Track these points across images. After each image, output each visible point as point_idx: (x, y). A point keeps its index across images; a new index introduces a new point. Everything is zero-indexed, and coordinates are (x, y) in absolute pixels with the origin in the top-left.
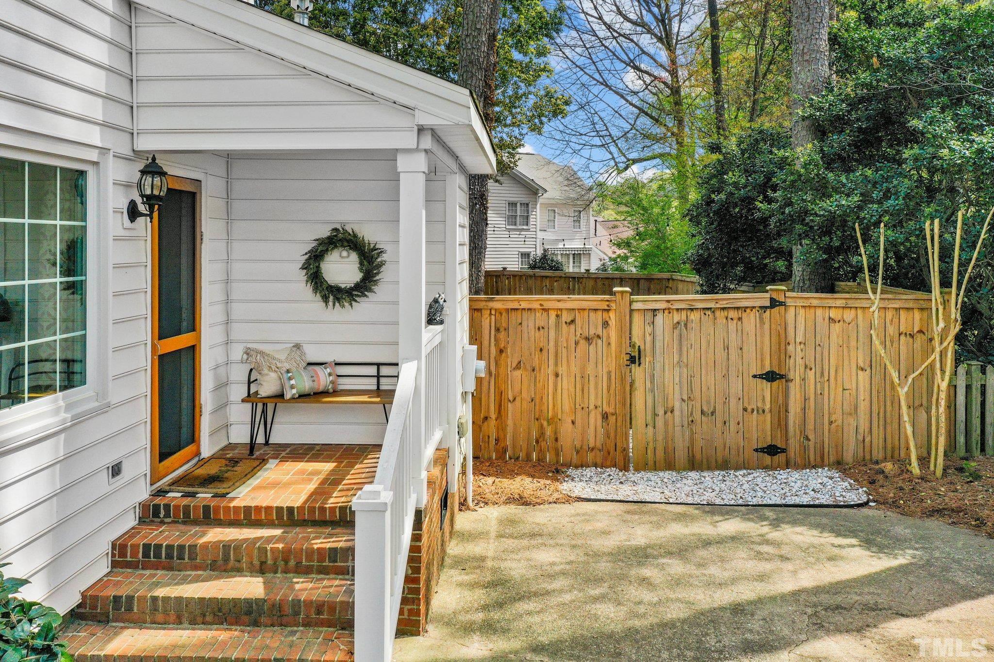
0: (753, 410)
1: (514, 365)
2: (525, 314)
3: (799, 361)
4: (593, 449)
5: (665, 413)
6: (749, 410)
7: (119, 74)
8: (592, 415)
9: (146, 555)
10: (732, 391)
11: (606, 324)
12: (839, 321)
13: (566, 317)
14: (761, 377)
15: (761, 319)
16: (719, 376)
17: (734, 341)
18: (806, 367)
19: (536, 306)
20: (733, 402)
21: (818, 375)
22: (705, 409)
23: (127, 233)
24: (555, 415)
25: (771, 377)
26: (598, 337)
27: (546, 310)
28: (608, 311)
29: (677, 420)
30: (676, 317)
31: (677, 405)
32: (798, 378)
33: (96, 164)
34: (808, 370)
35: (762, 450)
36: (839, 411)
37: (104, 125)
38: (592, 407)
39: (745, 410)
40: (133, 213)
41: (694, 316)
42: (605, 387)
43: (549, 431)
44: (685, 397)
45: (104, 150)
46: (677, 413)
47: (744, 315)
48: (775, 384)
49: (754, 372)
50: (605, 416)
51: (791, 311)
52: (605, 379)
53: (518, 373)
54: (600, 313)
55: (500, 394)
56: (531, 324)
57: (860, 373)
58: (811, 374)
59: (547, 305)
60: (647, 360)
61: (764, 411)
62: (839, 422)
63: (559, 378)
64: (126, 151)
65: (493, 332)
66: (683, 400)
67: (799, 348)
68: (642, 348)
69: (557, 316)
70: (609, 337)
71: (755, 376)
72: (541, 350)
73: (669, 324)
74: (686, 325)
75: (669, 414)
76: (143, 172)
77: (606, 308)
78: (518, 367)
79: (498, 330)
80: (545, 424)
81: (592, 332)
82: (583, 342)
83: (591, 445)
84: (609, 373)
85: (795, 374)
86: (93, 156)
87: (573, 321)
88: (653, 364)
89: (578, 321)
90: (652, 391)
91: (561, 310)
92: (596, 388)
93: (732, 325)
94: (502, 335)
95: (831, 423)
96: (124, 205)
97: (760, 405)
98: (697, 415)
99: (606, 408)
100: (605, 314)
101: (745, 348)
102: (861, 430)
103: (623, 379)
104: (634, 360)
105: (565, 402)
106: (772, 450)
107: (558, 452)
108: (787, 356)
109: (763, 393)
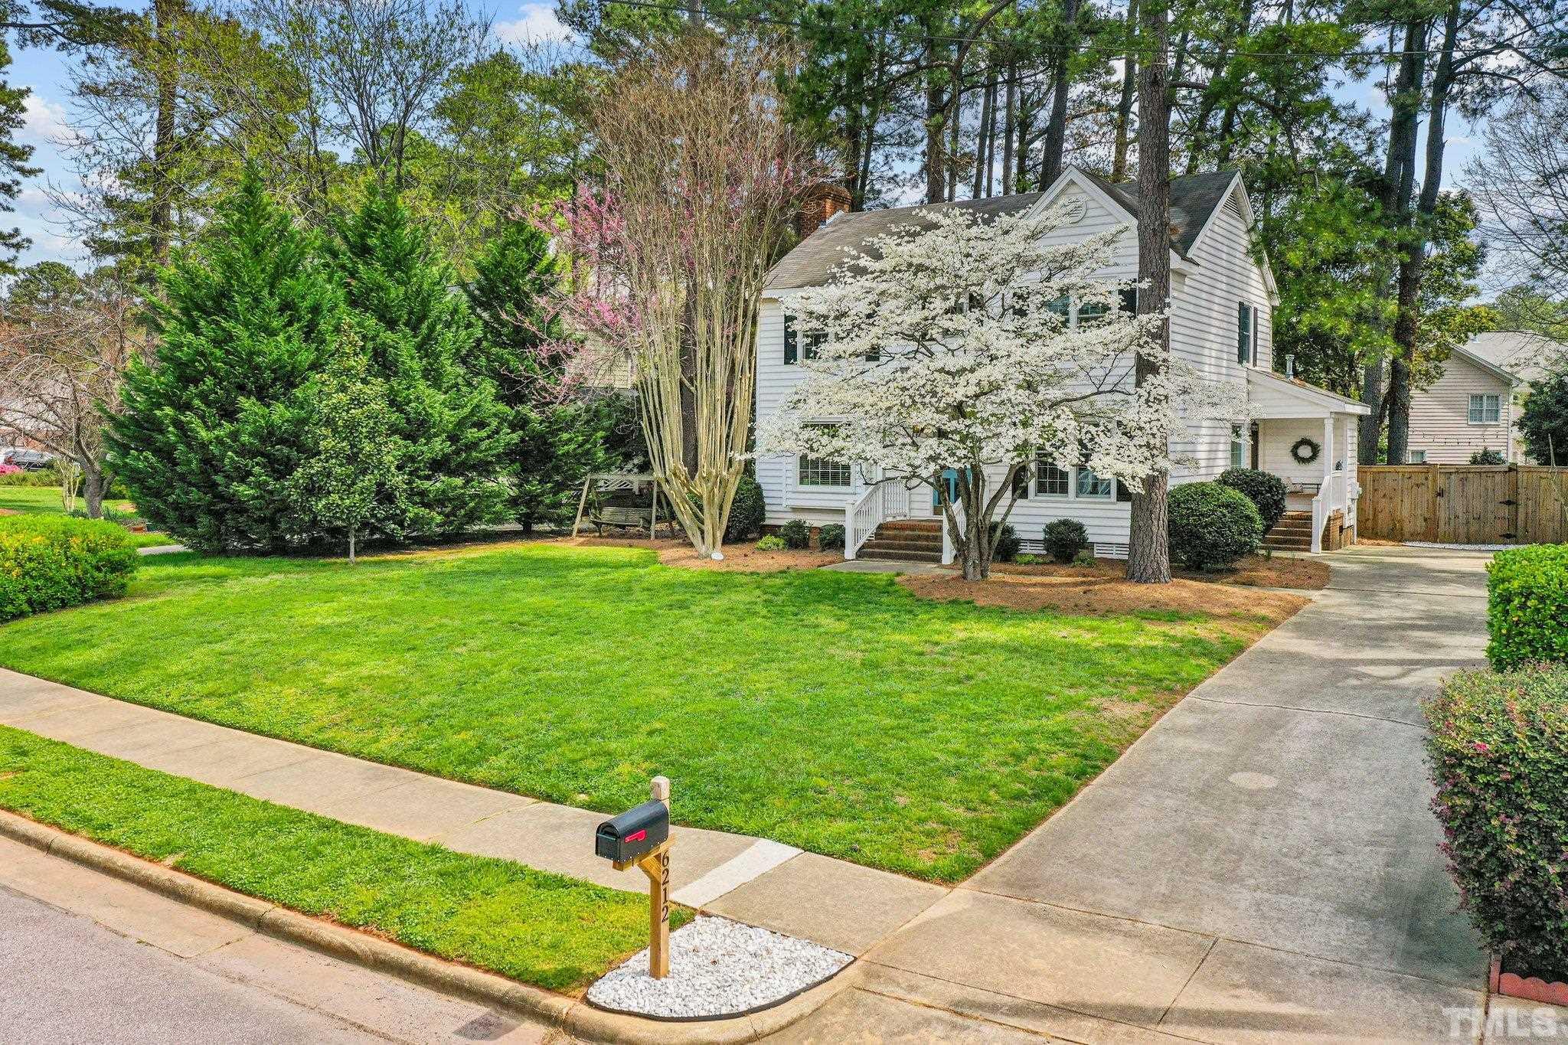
0: (1499, 518)
3: (1524, 496)
4: (1420, 533)
5: (1455, 519)
6: (1497, 518)
8: (1419, 519)
10: (1489, 508)
12: (1545, 478)
14: (1504, 503)
16: (1482, 502)
17: (1490, 486)
18: (1528, 499)
20: (1489, 514)
21: (1534, 502)
22: (1475, 517)
24: (1401, 519)
25: (1509, 503)
26: (1423, 484)
27: (1398, 472)
28: (1428, 473)
29: (1461, 521)
30: (1461, 476)
31: (1461, 515)
32: (1523, 504)
35: (1503, 535)
38: (1419, 515)
39: (1495, 517)
41: (1470, 476)
42: (1426, 505)
43: (1398, 525)
44: (1465, 511)
46: (1461, 518)
48: (1511, 506)
49: (1500, 500)
50: (1426, 520)
51: (1520, 474)
52: (1426, 503)
53: (1383, 500)
54: (1424, 474)
57: (1556, 502)
58: (1530, 502)
60: (1446, 494)
61: (1505, 518)
63: (1403, 502)
66: (1464, 513)
67: (1524, 490)
68: (1444, 489)
70: (1428, 484)
71: (1500, 502)
74: (1466, 479)
75: (1457, 519)
77: (1426, 471)
78: (1384, 497)
80: (1396, 522)
81: (1420, 482)
82: (1415, 487)
83: (1419, 530)
84: (1428, 500)
85: (1522, 502)
87: (1410, 477)
88: (1449, 496)
89: (1413, 477)
90: (1449, 508)
91: (1405, 472)
92: (1421, 507)
93: (1489, 480)
94: (1376, 483)
97: (1503, 515)
98: (1471, 519)
99: (1426, 516)
100: (1426, 474)
101: (1496, 489)
103: (1434, 503)
104: (1440, 494)
105: (1405, 513)
106: (1508, 536)
107: (1402, 535)
108: (1518, 494)
109: (1505, 511)
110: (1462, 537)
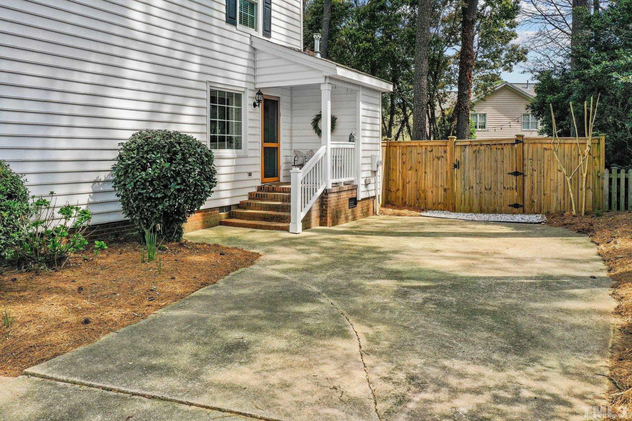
0: (508, 188)
1: (409, 168)
2: (413, 148)
3: (530, 167)
4: (440, 203)
5: (469, 188)
6: (506, 188)
7: (251, 67)
8: (440, 190)
9: (256, 196)
10: (499, 179)
11: (445, 152)
12: (549, 149)
13: (429, 149)
14: (512, 174)
15: (512, 149)
16: (493, 173)
17: (499, 157)
18: (533, 170)
19: (417, 144)
20: (499, 185)
21: (539, 173)
22: (487, 187)
23: (253, 111)
24: (425, 189)
25: (516, 174)
26: (442, 157)
27: (421, 146)
28: (446, 146)
29: (474, 192)
30: (475, 148)
31: (474, 185)
32: (529, 175)
33: (244, 92)
34: (534, 171)
35: (512, 206)
36: (548, 189)
37: (246, 82)
38: (440, 186)
39: (504, 188)
40: (255, 105)
41: (482, 148)
42: (445, 177)
43: (422, 195)
44: (478, 182)
45: (246, 88)
46: (474, 188)
47: (504, 147)
48: (518, 177)
49: (508, 172)
50: (445, 190)
51: (526, 146)
52: (445, 174)
53: (410, 172)
54: (443, 147)
55: (404, 180)
56: (416, 152)
57: (559, 172)
58: (535, 173)
59: (421, 144)
60: (462, 166)
61: (513, 189)
62: (549, 195)
63: (427, 174)
64: (253, 88)
65: (401, 155)
66: (477, 183)
67: (529, 161)
68: (460, 161)
69: (426, 148)
70: (446, 157)
71: (509, 174)
72: (419, 162)
73: (471, 151)
74: (478, 152)
75: (471, 189)
76: (257, 94)
77: (445, 145)
78: (410, 169)
79: (402, 154)
80: (421, 192)
81: (440, 154)
82: (436, 159)
83: (439, 201)
84: (447, 172)
85: (528, 173)
86: (243, 90)
87: (432, 151)
88: (464, 168)
89: (434, 150)
90: (464, 179)
91: (427, 146)
92: (442, 178)
93: (499, 152)
94: (404, 157)
95: (544, 195)
96: (252, 103)
97: (511, 186)
98: (483, 189)
99: (445, 186)
100: (445, 147)
101: (504, 161)
102: (559, 198)
103: (452, 174)
104: (456, 166)
105: (429, 183)
106: (516, 206)
107: (426, 204)
108: (524, 165)
109: (512, 181)
110: (476, 207)
